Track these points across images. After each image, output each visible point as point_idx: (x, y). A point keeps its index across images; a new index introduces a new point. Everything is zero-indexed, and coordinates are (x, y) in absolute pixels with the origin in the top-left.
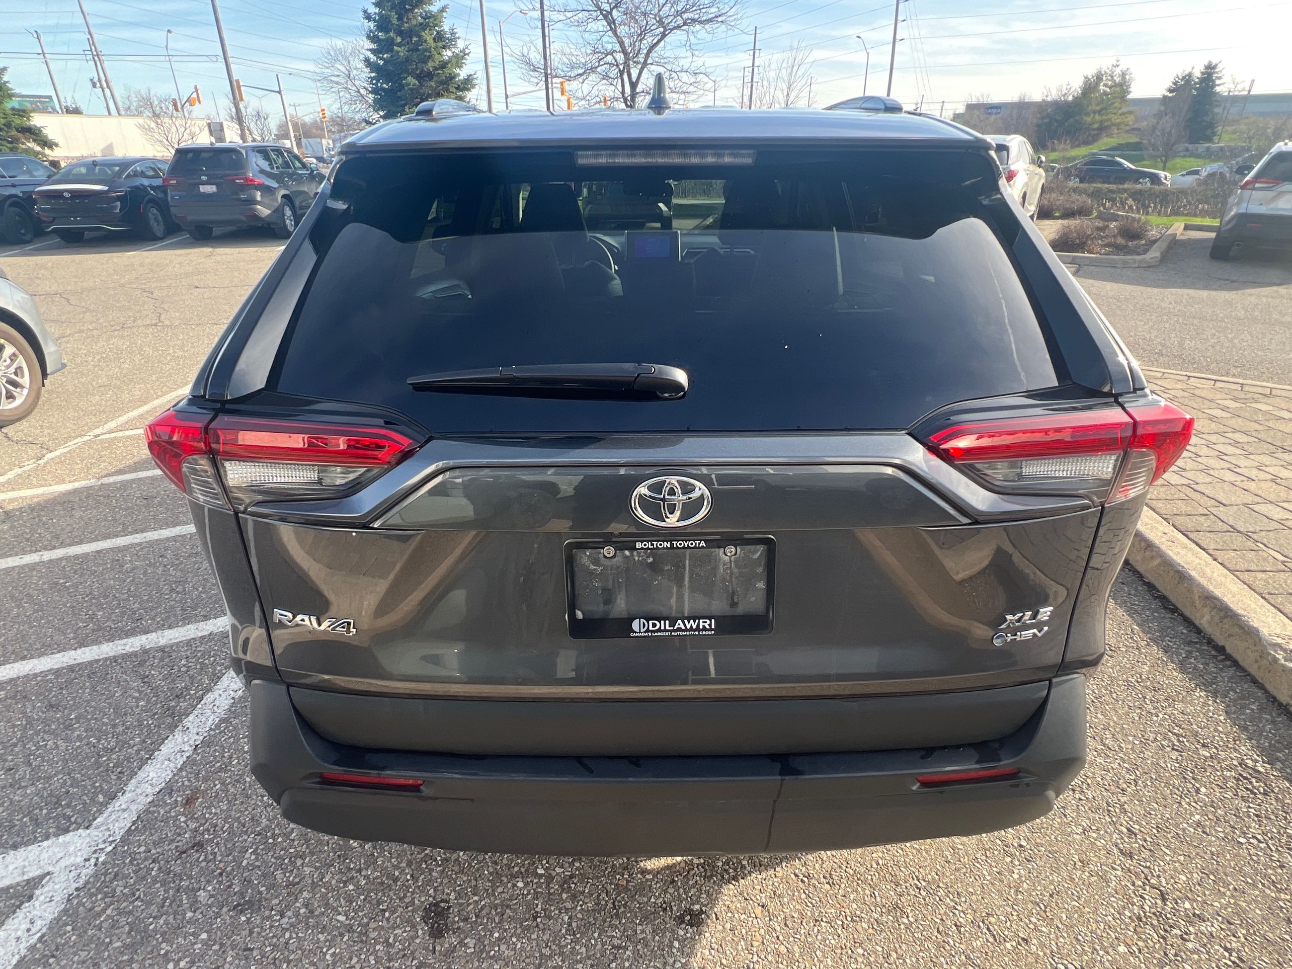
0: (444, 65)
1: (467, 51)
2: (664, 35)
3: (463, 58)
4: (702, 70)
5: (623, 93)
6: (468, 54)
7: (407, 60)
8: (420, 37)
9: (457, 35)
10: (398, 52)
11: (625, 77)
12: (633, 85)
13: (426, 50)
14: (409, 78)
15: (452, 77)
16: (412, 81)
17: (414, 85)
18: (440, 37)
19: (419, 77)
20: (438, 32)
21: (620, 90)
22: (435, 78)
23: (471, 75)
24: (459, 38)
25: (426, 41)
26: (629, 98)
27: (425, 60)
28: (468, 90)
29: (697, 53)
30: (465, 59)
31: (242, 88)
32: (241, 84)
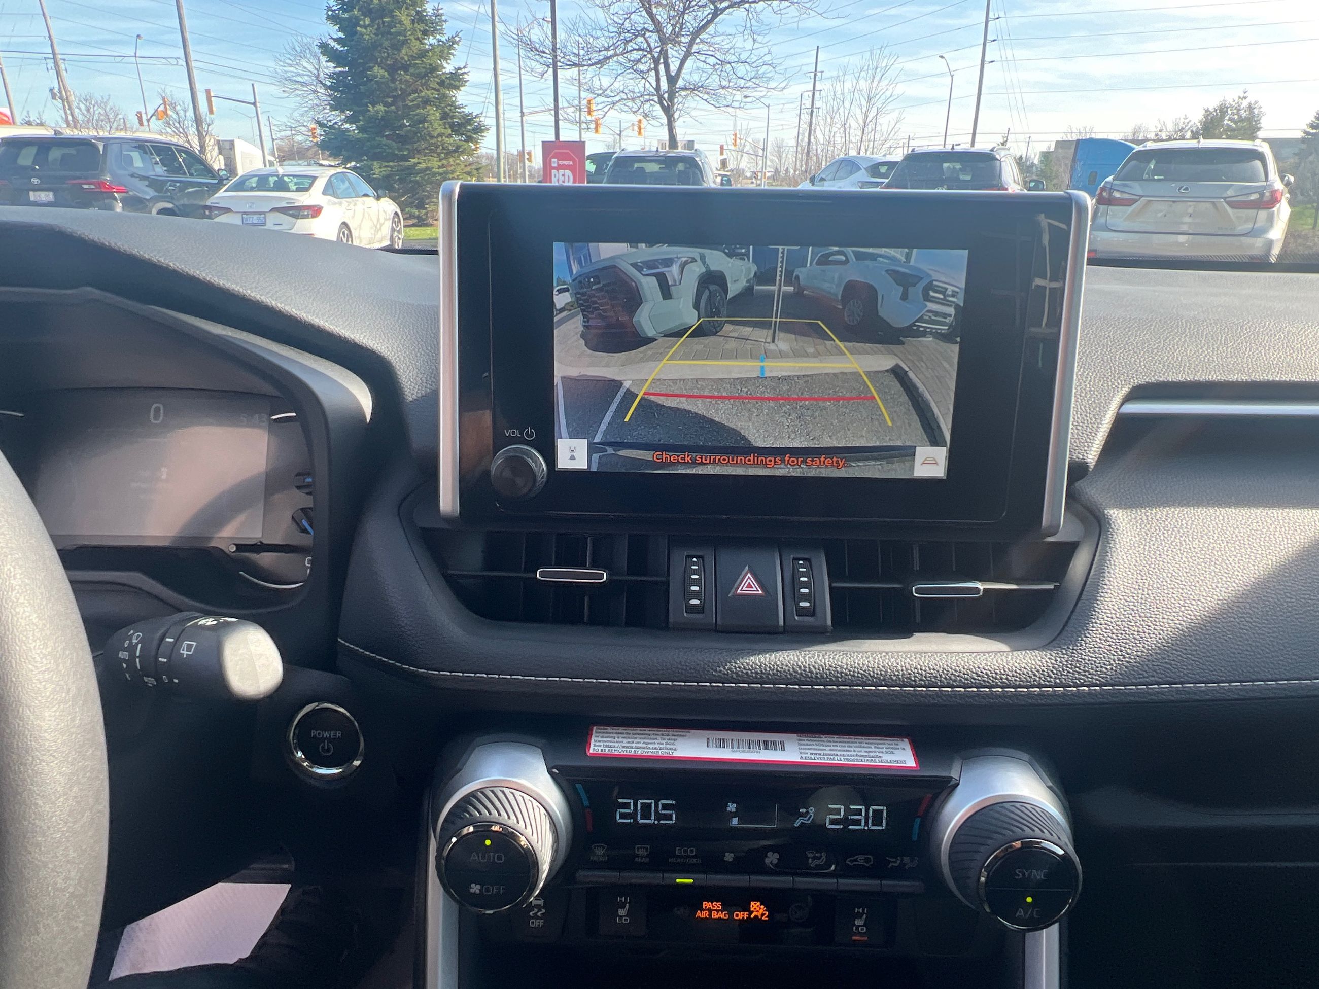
0: (423, 54)
1: (457, 39)
2: (716, 13)
3: (450, 47)
4: (767, 58)
5: (658, 88)
6: (457, 43)
7: (375, 45)
8: (392, 17)
9: (444, 18)
10: (362, 34)
11: (661, 68)
12: (672, 80)
13: (399, 34)
14: (376, 69)
15: (434, 69)
16: (379, 72)
17: (383, 77)
18: (420, 18)
19: (393, 70)
20: (418, 13)
21: (654, 84)
22: (412, 70)
23: (459, 69)
24: (445, 21)
25: (400, 22)
26: (666, 96)
27: (397, 47)
28: (457, 88)
29: (759, 38)
30: (454, 49)
31: (213, 99)
32: (212, 94)
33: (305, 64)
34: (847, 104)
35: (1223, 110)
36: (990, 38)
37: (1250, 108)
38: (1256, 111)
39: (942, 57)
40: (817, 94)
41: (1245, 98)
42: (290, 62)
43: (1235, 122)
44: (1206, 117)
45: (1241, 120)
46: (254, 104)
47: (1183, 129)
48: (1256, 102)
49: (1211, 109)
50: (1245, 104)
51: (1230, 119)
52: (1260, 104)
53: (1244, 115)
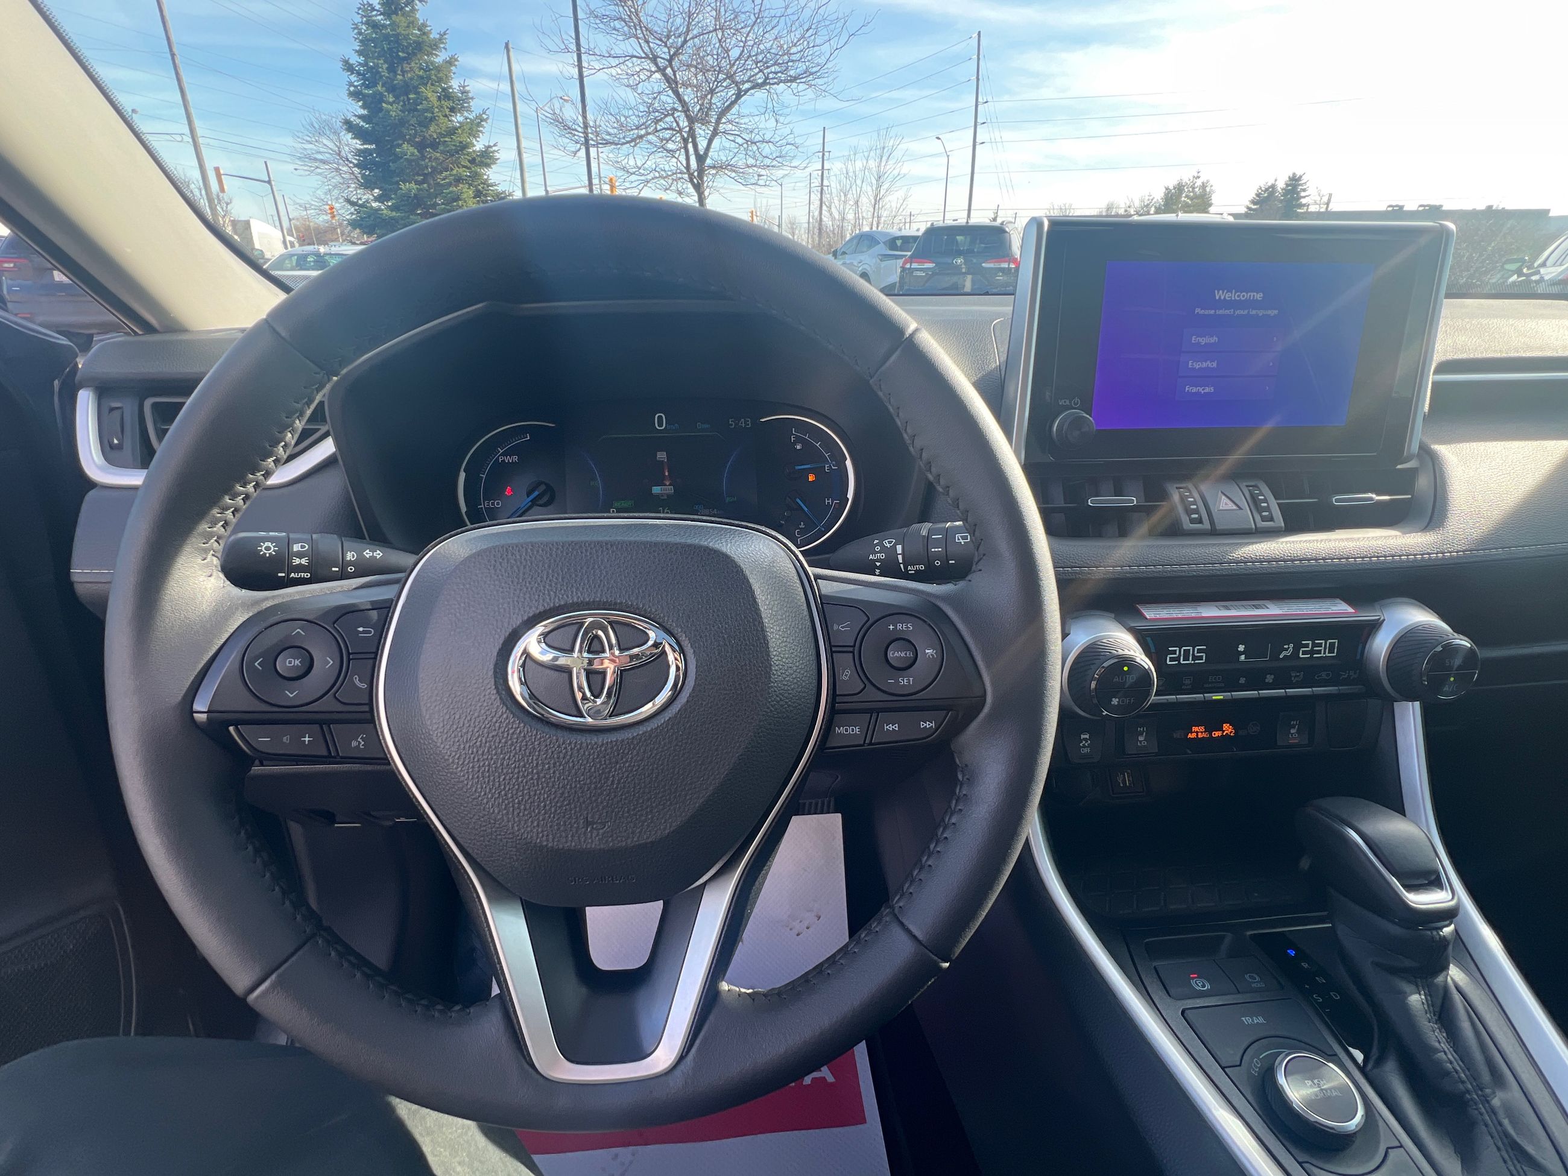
0: (452, 131)
1: (485, 116)
2: (739, 96)
3: (479, 125)
4: (790, 139)
5: (688, 167)
6: (485, 120)
7: (402, 122)
8: (417, 93)
9: (470, 95)
10: (388, 111)
11: (690, 146)
12: (701, 159)
13: (426, 110)
14: (405, 146)
15: (464, 146)
16: (408, 150)
17: (412, 154)
18: (446, 95)
19: (421, 146)
20: (444, 89)
21: (684, 163)
22: (441, 148)
23: (490, 147)
24: (472, 98)
25: (426, 99)
26: (696, 174)
27: (425, 123)
28: (488, 166)
29: (781, 119)
30: (482, 126)
31: (223, 177)
32: (222, 172)
33: (325, 141)
34: (859, 182)
35: (1180, 188)
36: (980, 120)
37: (1204, 186)
38: (1208, 189)
39: (938, 138)
40: (826, 172)
41: (1199, 177)
42: (309, 139)
43: (1192, 199)
44: (1166, 195)
45: (1196, 197)
46: (269, 182)
47: (1148, 205)
48: (1208, 181)
49: (1171, 187)
50: (1199, 183)
51: (1187, 196)
52: (1211, 183)
53: (1198, 193)
